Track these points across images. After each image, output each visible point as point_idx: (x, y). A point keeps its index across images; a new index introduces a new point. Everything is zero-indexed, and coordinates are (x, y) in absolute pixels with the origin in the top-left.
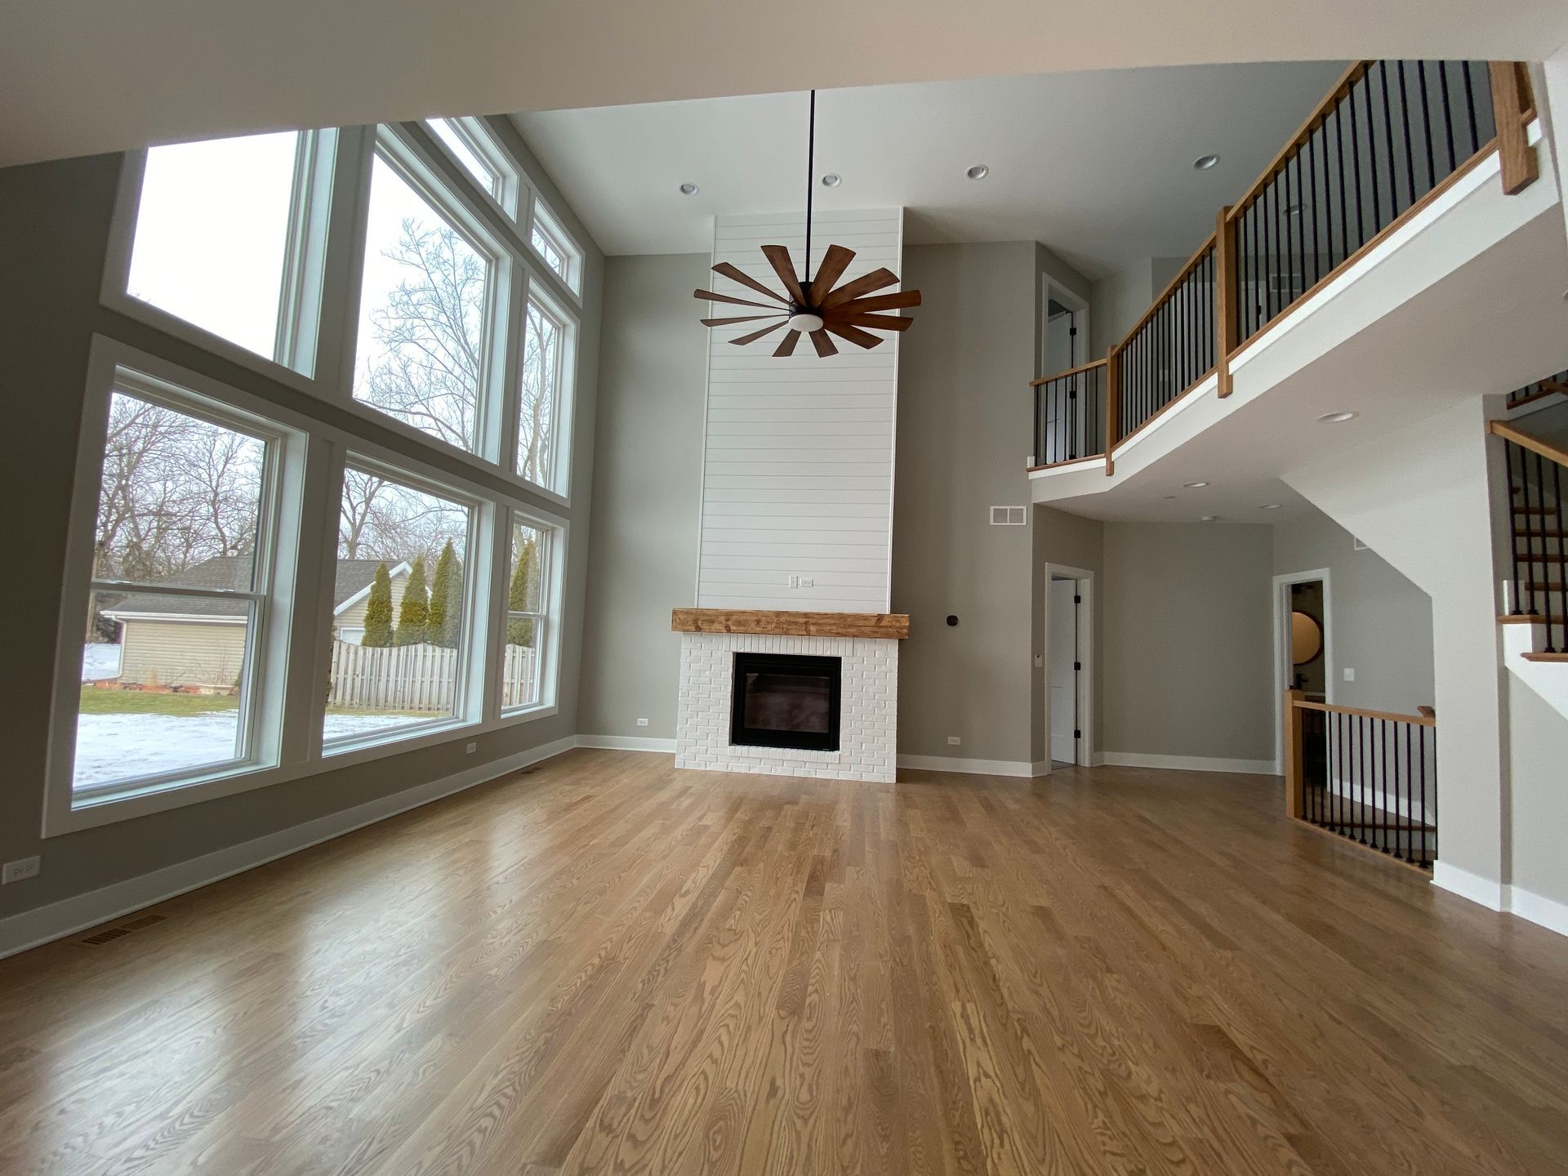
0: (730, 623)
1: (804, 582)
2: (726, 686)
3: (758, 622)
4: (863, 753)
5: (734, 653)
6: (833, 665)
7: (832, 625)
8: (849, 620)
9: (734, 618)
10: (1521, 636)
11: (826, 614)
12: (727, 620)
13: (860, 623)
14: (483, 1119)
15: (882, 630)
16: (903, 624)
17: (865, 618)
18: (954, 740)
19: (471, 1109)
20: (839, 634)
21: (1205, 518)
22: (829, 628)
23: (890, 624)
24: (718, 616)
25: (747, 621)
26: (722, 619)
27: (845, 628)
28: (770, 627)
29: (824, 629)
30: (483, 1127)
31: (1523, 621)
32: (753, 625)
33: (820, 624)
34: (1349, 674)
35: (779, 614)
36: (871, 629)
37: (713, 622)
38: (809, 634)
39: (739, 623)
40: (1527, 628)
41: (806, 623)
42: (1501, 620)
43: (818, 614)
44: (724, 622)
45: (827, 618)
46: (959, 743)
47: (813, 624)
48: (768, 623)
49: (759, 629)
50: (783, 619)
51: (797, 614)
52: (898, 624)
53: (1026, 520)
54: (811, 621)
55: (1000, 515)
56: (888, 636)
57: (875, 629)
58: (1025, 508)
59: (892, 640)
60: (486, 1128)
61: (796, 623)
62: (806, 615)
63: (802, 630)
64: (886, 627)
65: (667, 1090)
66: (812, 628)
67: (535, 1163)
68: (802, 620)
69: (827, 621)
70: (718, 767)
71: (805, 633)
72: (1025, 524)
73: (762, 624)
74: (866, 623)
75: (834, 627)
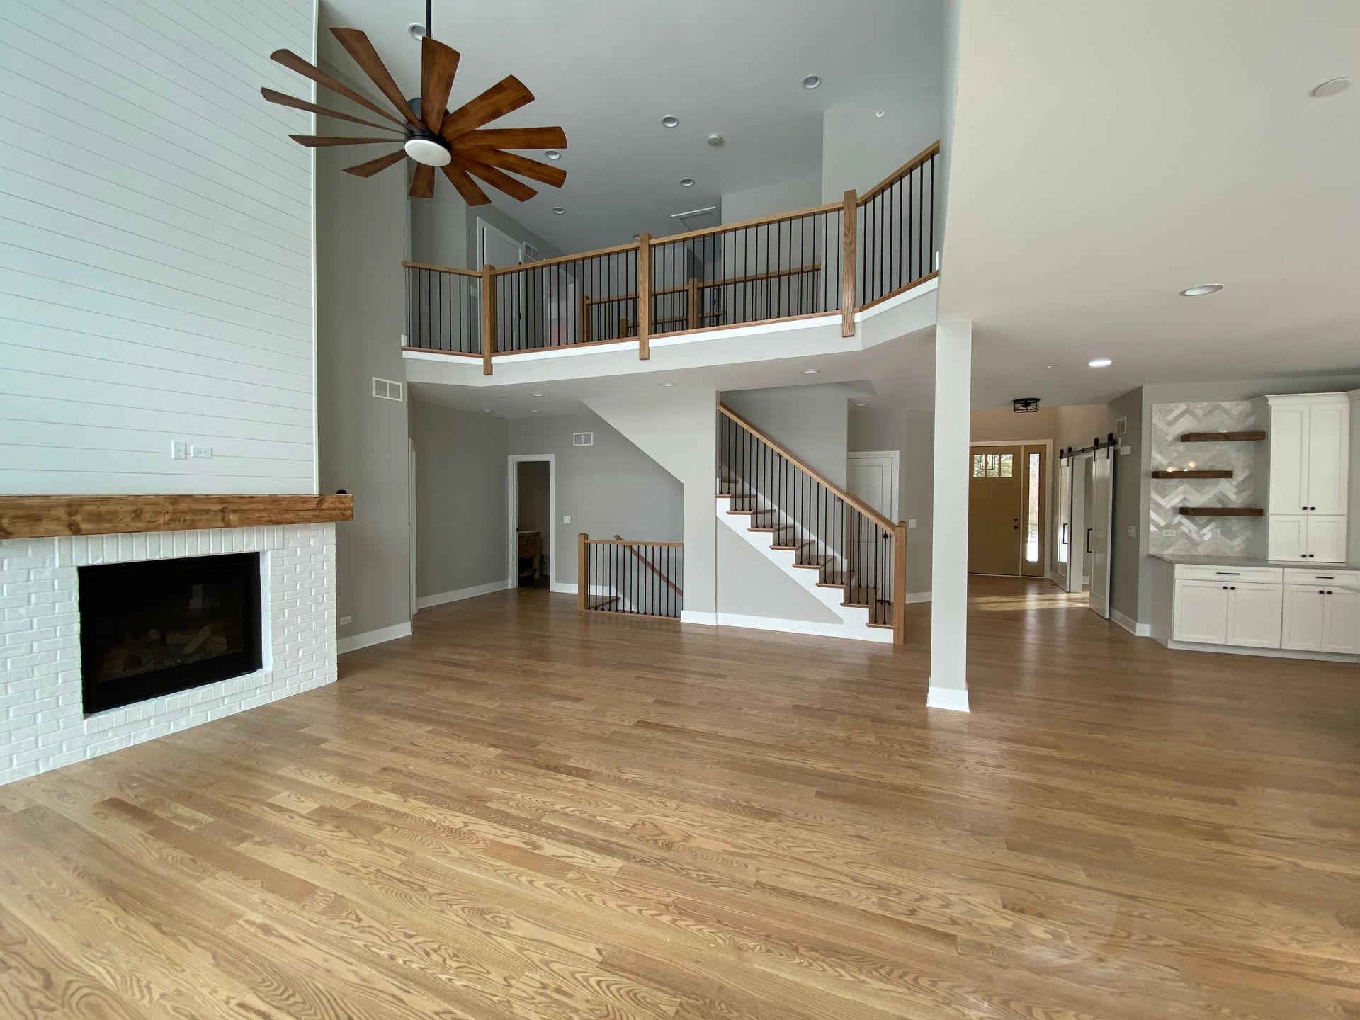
0: (78, 518)
1: (198, 451)
2: (68, 626)
3: (138, 514)
4: (301, 660)
5: (80, 567)
6: (249, 563)
7: (260, 511)
8: (285, 503)
9: (87, 508)
10: (724, 503)
11: (251, 497)
12: (70, 515)
13: (299, 506)
14: (921, 984)
15: (324, 513)
16: (347, 505)
19: (912, 994)
20: (271, 522)
21: (487, 411)
22: (258, 515)
23: (333, 506)
24: (49, 508)
25: (115, 513)
26: (61, 512)
27: (279, 513)
28: (161, 520)
29: (251, 516)
30: (929, 983)
31: (724, 497)
32: (128, 519)
33: (244, 511)
34: (567, 520)
35: (175, 500)
36: (311, 513)
37: (38, 519)
38: (228, 525)
40: (728, 500)
41: (222, 511)
42: (717, 497)
43: (241, 497)
44: (65, 517)
45: (255, 502)
46: (350, 622)
47: (235, 511)
48: (158, 513)
49: (140, 525)
50: (183, 506)
52: (342, 506)
53: (402, 398)
54: (231, 507)
55: (381, 387)
56: (330, 519)
57: (317, 512)
58: (401, 384)
59: (328, 524)
60: (930, 981)
61: (207, 512)
62: (222, 499)
63: (217, 521)
64: (329, 509)
65: (864, 881)
66: (233, 517)
67: (956, 949)
69: (254, 506)
71: (221, 524)
72: (401, 401)
73: (147, 516)
74: (306, 506)
75: (264, 514)
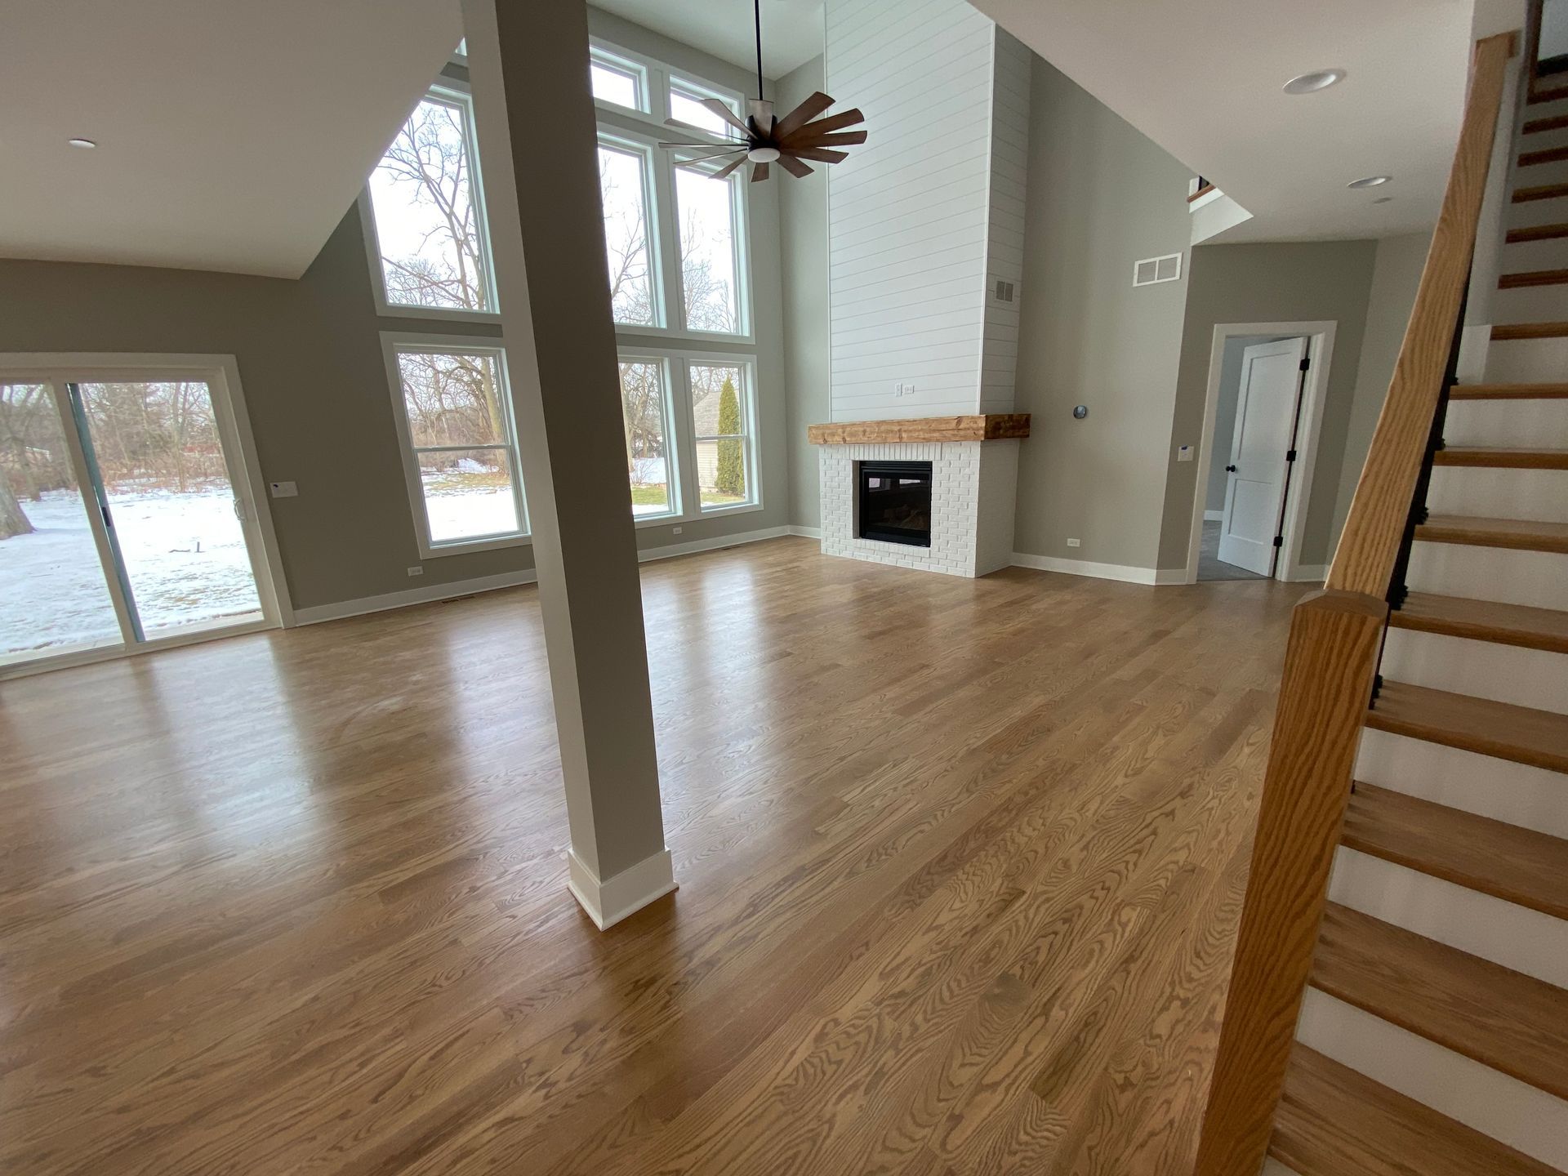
0: (846, 435)
1: (907, 389)
2: (849, 489)
3: (864, 432)
4: (949, 550)
5: (854, 462)
6: (926, 468)
7: (919, 431)
9: (848, 429)
12: (843, 433)
13: (943, 427)
15: (962, 433)
16: (979, 425)
17: (946, 421)
18: (1073, 542)
20: (926, 439)
23: (967, 426)
24: (837, 430)
25: (857, 432)
26: (840, 431)
27: (931, 432)
28: (873, 437)
29: (914, 435)
33: (910, 431)
35: (880, 423)
36: (951, 432)
37: (834, 435)
39: (852, 435)
41: (900, 430)
43: (908, 421)
44: (841, 434)
45: (915, 424)
46: (1078, 545)
47: (905, 431)
48: (872, 432)
51: (891, 423)
52: (975, 426)
53: (1180, 271)
55: (1147, 271)
56: (970, 439)
57: (956, 432)
58: (1179, 256)
59: (976, 443)
61: (892, 431)
62: (899, 423)
63: (897, 438)
64: (964, 429)
66: (904, 435)
68: (896, 428)
69: (916, 427)
70: (846, 555)
71: (900, 440)
72: (1178, 277)
73: (867, 434)
74: (948, 426)
75: (921, 433)
